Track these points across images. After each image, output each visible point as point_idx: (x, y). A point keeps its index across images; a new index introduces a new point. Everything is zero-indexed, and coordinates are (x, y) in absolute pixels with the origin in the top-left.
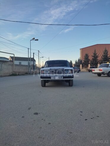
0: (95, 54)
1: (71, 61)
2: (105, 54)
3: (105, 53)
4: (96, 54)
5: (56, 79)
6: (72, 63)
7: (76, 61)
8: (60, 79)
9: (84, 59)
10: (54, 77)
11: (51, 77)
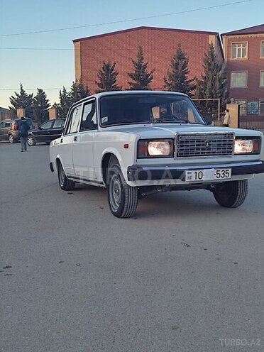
0: (140, 67)
1: (40, 91)
2: (177, 68)
3: (176, 66)
4: (145, 67)
6: (48, 101)
7: (62, 93)
8: (220, 178)
9: (99, 84)
10: (198, 172)
11: (187, 172)
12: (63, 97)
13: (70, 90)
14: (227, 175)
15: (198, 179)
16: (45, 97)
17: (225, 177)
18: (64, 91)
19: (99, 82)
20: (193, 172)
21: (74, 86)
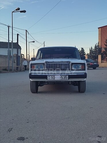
1: (82, 48)
5: (56, 79)
6: (85, 52)
7: (91, 49)
8: (63, 79)
9: (105, 45)
10: (53, 76)
11: (48, 76)
12: (91, 51)
13: (94, 48)
14: (66, 78)
15: (53, 79)
16: (84, 51)
17: (65, 79)
18: (92, 48)
19: (106, 44)
20: (51, 76)
21: (96, 46)
